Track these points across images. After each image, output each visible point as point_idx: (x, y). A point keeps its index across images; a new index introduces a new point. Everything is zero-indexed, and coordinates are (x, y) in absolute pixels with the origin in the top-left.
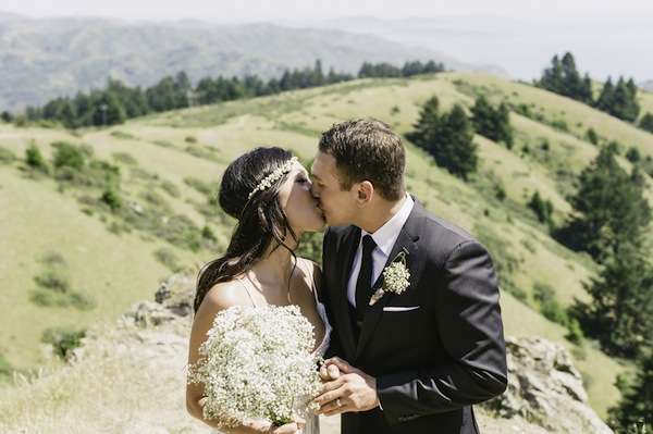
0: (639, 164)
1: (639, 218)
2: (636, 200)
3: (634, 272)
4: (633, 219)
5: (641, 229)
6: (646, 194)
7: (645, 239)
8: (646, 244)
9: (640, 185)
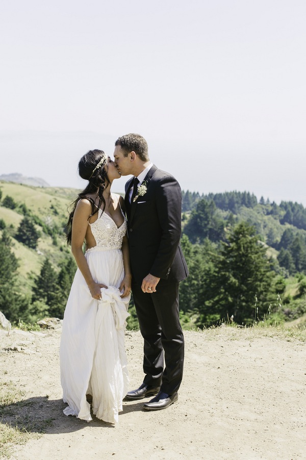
0: (6, 230)
1: (11, 266)
2: (7, 255)
3: (14, 303)
4: (7, 267)
5: (13, 274)
6: (13, 250)
7: (16, 280)
8: (16, 283)
9: (8, 244)
